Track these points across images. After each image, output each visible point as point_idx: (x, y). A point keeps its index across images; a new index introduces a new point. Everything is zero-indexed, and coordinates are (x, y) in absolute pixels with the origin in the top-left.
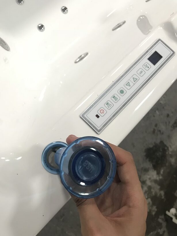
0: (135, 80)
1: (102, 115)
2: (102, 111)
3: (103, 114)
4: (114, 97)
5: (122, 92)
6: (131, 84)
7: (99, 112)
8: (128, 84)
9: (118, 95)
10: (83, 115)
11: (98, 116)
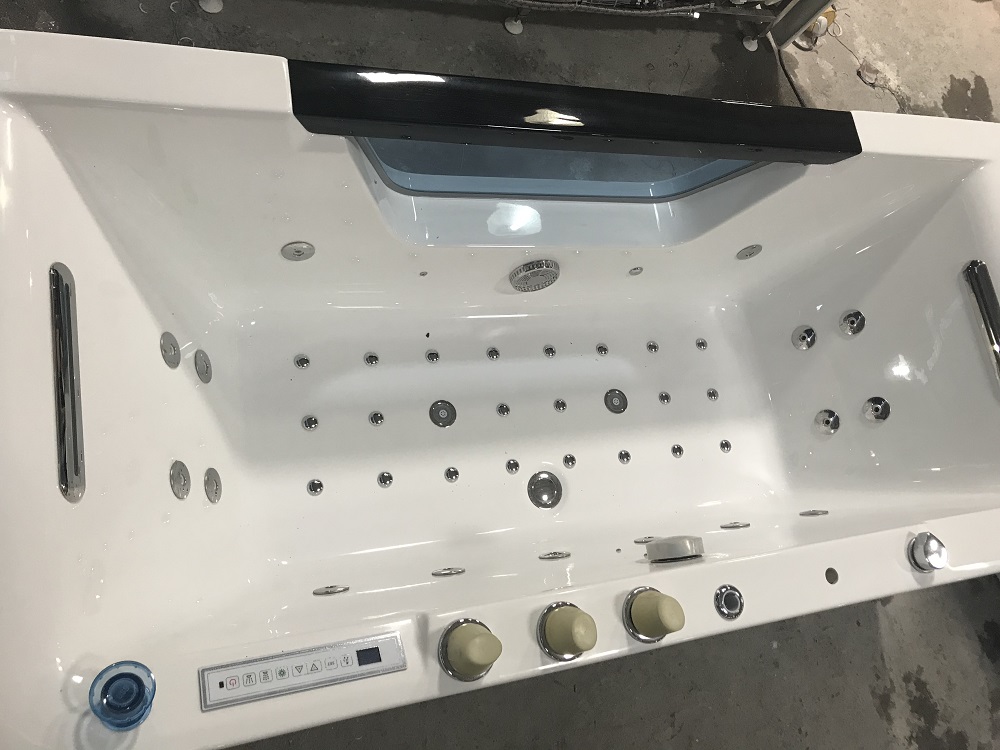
0: (314, 668)
1: (229, 686)
2: (234, 681)
3: (231, 687)
4: (265, 673)
5: (282, 673)
6: (304, 671)
7: (229, 680)
8: (299, 669)
9: (273, 674)
10: (203, 671)
11: (221, 685)
